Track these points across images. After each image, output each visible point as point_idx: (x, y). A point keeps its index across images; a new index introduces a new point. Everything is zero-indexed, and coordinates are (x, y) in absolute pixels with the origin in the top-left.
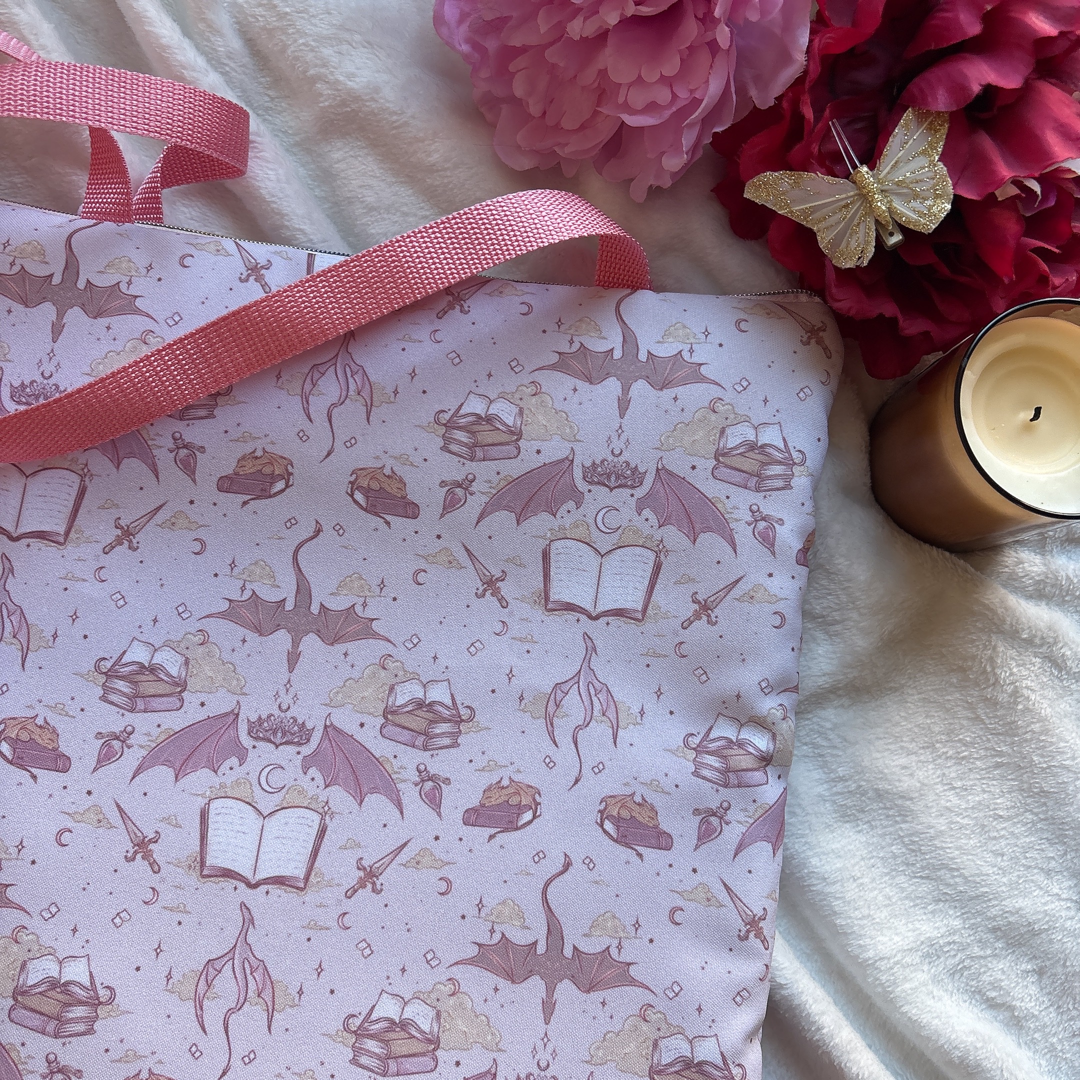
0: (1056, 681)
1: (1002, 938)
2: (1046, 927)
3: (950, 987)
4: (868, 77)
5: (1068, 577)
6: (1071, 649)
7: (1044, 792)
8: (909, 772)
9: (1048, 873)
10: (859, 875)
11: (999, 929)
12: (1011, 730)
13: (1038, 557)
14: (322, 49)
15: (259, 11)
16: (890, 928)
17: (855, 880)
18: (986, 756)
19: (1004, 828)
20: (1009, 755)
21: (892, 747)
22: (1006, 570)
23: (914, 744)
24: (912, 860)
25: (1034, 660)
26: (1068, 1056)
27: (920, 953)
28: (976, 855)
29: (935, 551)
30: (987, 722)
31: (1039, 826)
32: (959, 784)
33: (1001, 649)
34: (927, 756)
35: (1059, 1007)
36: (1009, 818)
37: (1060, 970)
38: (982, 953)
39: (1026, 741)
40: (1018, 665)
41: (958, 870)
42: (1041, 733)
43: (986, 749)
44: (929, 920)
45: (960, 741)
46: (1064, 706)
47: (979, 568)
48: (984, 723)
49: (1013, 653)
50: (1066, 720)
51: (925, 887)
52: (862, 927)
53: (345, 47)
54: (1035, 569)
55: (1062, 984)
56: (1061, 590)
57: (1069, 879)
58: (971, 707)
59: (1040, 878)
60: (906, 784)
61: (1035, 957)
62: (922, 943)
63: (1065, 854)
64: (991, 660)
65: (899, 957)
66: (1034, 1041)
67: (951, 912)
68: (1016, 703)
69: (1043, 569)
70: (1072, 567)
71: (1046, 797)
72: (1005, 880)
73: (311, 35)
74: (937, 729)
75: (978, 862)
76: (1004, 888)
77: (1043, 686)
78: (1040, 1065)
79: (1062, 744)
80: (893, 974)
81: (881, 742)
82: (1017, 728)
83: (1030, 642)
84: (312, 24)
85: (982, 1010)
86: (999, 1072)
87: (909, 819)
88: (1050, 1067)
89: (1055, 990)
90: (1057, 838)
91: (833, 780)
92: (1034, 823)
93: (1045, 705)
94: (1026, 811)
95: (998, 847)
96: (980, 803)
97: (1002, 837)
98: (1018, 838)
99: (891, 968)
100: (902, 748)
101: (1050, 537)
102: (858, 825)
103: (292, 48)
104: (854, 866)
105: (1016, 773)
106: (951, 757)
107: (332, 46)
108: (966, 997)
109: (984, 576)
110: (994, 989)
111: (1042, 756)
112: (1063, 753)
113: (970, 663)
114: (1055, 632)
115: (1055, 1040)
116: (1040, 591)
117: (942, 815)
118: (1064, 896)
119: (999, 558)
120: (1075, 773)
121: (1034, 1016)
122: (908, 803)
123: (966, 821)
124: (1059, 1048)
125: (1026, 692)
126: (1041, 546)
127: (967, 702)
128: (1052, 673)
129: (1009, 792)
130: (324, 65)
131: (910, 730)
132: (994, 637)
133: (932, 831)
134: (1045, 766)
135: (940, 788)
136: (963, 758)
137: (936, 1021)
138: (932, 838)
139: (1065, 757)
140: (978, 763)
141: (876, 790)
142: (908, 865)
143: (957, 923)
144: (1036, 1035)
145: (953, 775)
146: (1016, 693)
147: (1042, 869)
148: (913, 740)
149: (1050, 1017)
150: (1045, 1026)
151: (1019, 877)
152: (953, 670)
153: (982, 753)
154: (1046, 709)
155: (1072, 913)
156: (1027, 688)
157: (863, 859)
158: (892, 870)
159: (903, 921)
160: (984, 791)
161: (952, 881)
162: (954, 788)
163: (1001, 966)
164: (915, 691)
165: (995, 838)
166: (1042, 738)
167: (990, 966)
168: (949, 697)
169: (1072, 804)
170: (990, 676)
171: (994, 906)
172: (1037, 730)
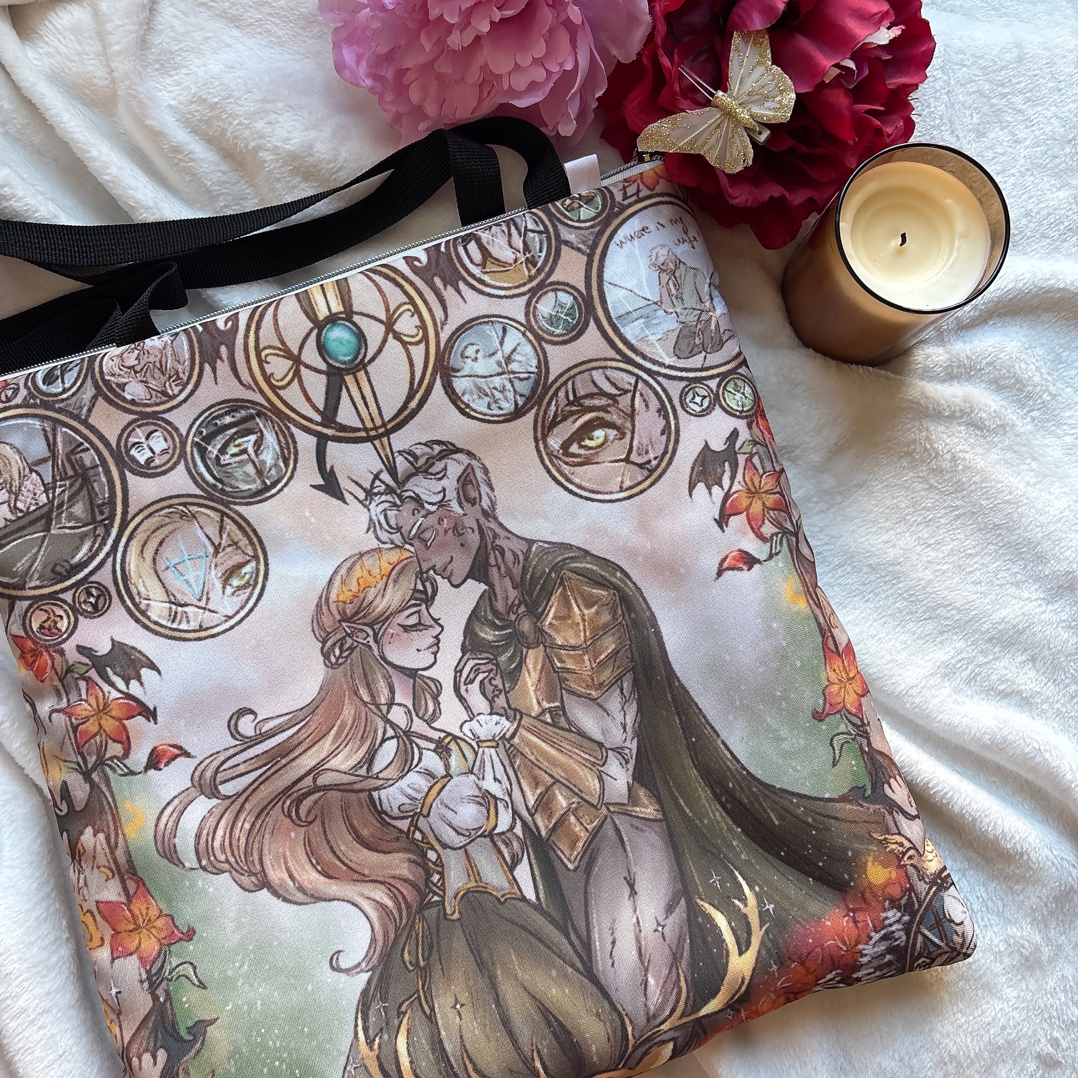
0: (981, 440)
1: (997, 644)
2: (1027, 624)
3: (969, 692)
4: (698, 18)
5: (968, 357)
6: (986, 412)
7: (996, 525)
8: (891, 544)
9: (1017, 585)
10: (875, 633)
11: (994, 638)
12: (959, 487)
13: (941, 348)
14: (256, 125)
15: (193, 107)
16: (911, 664)
17: (873, 638)
18: (947, 513)
19: (976, 562)
20: (963, 506)
21: (873, 530)
22: (920, 366)
23: (889, 522)
24: (914, 609)
25: (960, 429)
26: (1072, 714)
27: (939, 675)
28: (961, 589)
29: (861, 369)
30: (940, 487)
31: (1001, 552)
32: (933, 541)
33: (932, 428)
34: (902, 527)
35: (1054, 681)
36: (977, 554)
37: (1047, 653)
38: (986, 660)
39: (972, 492)
40: (949, 436)
41: (950, 605)
42: (982, 482)
43: (945, 508)
44: (940, 649)
45: (924, 508)
46: (993, 456)
47: (899, 372)
48: (938, 489)
49: (942, 428)
50: (998, 466)
51: (930, 626)
52: (891, 669)
53: (273, 116)
54: (941, 358)
55: (1052, 662)
56: (965, 368)
57: (1035, 584)
58: (924, 480)
59: (1013, 590)
60: (892, 553)
61: (1026, 650)
62: (939, 667)
63: (1026, 566)
64: (928, 438)
65: (924, 682)
66: (1044, 712)
67: (955, 638)
68: (957, 466)
69: (947, 356)
70: (968, 348)
71: (1000, 529)
72: (987, 600)
73: (241, 115)
74: (904, 505)
75: (964, 594)
76: (988, 607)
77: (973, 446)
78: (1054, 728)
79: (999, 485)
80: (923, 696)
81: (863, 529)
82: (963, 484)
83: (952, 417)
84: (240, 106)
85: (998, 702)
86: (1022, 740)
87: (902, 579)
88: (1062, 727)
89: (1047, 669)
90: (1016, 556)
91: (834, 569)
92: (995, 551)
93: (978, 460)
94: (989, 544)
95: (975, 578)
96: (952, 550)
97: (976, 570)
98: (987, 567)
99: (920, 692)
100: (881, 528)
101: (945, 330)
102: (864, 596)
103: (230, 130)
104: (869, 628)
105: (974, 518)
106: (920, 523)
107: (262, 119)
108: (983, 696)
109: (902, 378)
110: (1003, 682)
111: (988, 499)
112: (1003, 491)
113: (913, 447)
114: (970, 403)
115: (1059, 705)
116: (949, 374)
117: (926, 568)
118: (1033, 598)
119: (912, 359)
120: (1015, 503)
121: (1038, 693)
122: (898, 567)
123: (946, 567)
124: (1064, 710)
125: (960, 455)
126: (941, 338)
127: (920, 477)
128: (977, 435)
129: (971, 535)
130: (261, 137)
131: (882, 513)
132: (924, 422)
133: (922, 582)
134: (992, 506)
135: (919, 548)
136: (930, 520)
137: (965, 719)
138: (924, 588)
139: (1004, 494)
140: (942, 520)
141: (870, 566)
142: (912, 613)
143: (961, 644)
144: (1044, 707)
145: (926, 536)
146: (954, 458)
147: (1012, 583)
148: (887, 520)
149: (1050, 690)
150: (1049, 698)
151: (997, 595)
152: (902, 457)
153: (943, 511)
154: (980, 463)
155: (1044, 608)
156: (961, 451)
157: (875, 620)
158: (901, 621)
159: (921, 656)
160: (953, 540)
161: (949, 615)
162: (930, 545)
163: (1002, 664)
164: (877, 482)
165: (971, 572)
166: (983, 485)
167: (995, 667)
168: (906, 478)
169: (1019, 528)
170: (931, 451)
171: (985, 623)
172: (978, 481)
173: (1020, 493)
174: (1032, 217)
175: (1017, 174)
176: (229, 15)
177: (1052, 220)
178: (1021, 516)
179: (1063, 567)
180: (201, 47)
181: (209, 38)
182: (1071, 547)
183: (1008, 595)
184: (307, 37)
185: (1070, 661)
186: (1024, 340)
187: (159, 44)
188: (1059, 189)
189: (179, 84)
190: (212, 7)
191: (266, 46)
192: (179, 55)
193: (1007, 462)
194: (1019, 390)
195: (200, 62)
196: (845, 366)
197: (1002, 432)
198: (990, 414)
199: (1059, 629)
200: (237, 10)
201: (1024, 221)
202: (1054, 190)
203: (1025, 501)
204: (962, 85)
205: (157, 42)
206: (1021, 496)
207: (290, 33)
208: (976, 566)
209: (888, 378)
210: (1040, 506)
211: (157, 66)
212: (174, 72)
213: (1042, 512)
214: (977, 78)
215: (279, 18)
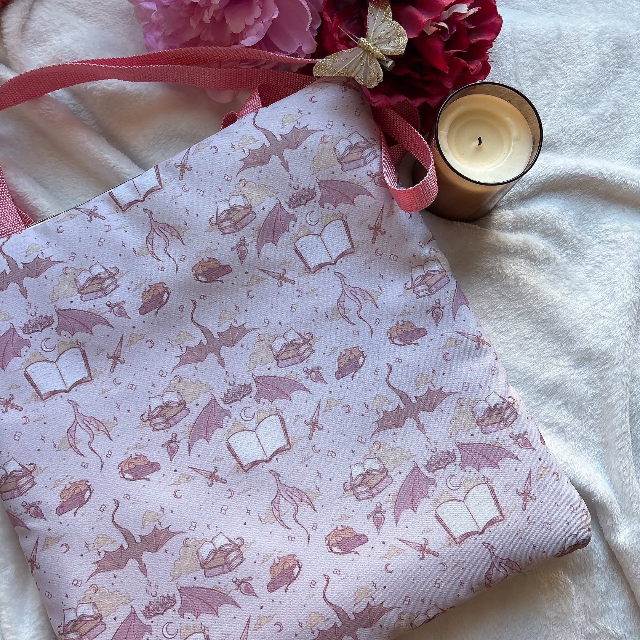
0: (534, 267)
1: (544, 394)
2: (562, 382)
5: (526, 216)
6: (537, 250)
7: (543, 320)
9: (556, 357)
11: (541, 390)
12: (520, 296)
13: (510, 211)
18: (512, 313)
19: (531, 343)
20: (523, 308)
22: (497, 221)
25: (521, 260)
26: (591, 438)
28: (521, 359)
29: (459, 224)
30: (508, 296)
31: (546, 336)
32: (504, 329)
33: (503, 260)
35: (579, 417)
36: (531, 338)
37: (574, 399)
38: (537, 404)
39: (528, 299)
40: (514, 265)
41: (514, 369)
42: (534, 293)
43: (511, 309)
45: (498, 309)
46: (541, 277)
48: (507, 298)
49: (509, 260)
50: (544, 284)
54: (510, 217)
55: (577, 405)
56: (525, 223)
57: (567, 357)
58: (498, 292)
59: (554, 360)
61: (561, 398)
63: (562, 346)
64: (500, 266)
66: (573, 437)
68: (518, 283)
69: (514, 216)
70: (527, 211)
71: (545, 322)
72: (537, 367)
74: (485, 307)
75: (523, 362)
76: (538, 371)
77: (529, 271)
78: (579, 447)
79: (545, 295)
82: (522, 294)
83: (516, 253)
85: (545, 429)
88: (584, 446)
89: (575, 410)
90: (556, 339)
92: (543, 336)
93: (532, 280)
94: (539, 331)
95: (530, 353)
96: (516, 335)
97: (531, 347)
98: (538, 345)
101: (513, 200)
106: (496, 319)
109: (485, 229)
110: (547, 418)
111: (538, 304)
112: (547, 299)
113: (491, 272)
114: (527, 244)
115: (582, 433)
116: (515, 227)
117: (499, 346)
118: (567, 365)
119: (492, 217)
120: (555, 306)
121: (569, 425)
123: (512, 346)
124: (586, 436)
125: (521, 276)
126: (510, 206)
127: (496, 290)
128: (531, 264)
129: (528, 326)
132: (498, 256)
134: (540, 308)
135: (495, 334)
136: (502, 317)
139: (548, 300)
140: (509, 317)
144: (573, 433)
145: (499, 326)
146: (516, 279)
147: (553, 356)
149: (576, 423)
150: (575, 428)
151: (544, 363)
152: (484, 278)
153: (510, 311)
155: (573, 371)
156: (521, 274)
160: (516, 329)
161: (513, 375)
162: (502, 332)
163: (547, 407)
164: (469, 293)
165: (527, 349)
166: (535, 295)
167: (542, 408)
168: (487, 291)
169: (558, 321)
170: (502, 274)
171: (536, 380)
172: (532, 292)
173: (558, 300)
174: (566, 132)
175: (557, 106)
176: (77, 10)
177: (578, 134)
178: (558, 314)
179: (584, 346)
180: (59, 29)
181: (65, 24)
182: (589, 333)
183: (550, 363)
184: (125, 23)
185: (589, 405)
186: (561, 206)
187: (33, 27)
188: (582, 115)
189: (45, 51)
190: (66, 5)
191: (100, 29)
192: (45, 34)
193: (550, 281)
194: (558, 236)
195: (58, 38)
196: (449, 222)
197: (547, 263)
198: (540, 251)
199: (582, 385)
200: (81, 7)
201: (561, 134)
202: (580, 115)
203: (561, 305)
204: (523, 53)
205: (32, 26)
206: (558, 302)
207: (114, 21)
208: (530, 345)
209: (476, 230)
210: (570, 308)
211: (32, 41)
212: (42, 44)
213: (572, 312)
214: (532, 49)
215: (107, 12)
